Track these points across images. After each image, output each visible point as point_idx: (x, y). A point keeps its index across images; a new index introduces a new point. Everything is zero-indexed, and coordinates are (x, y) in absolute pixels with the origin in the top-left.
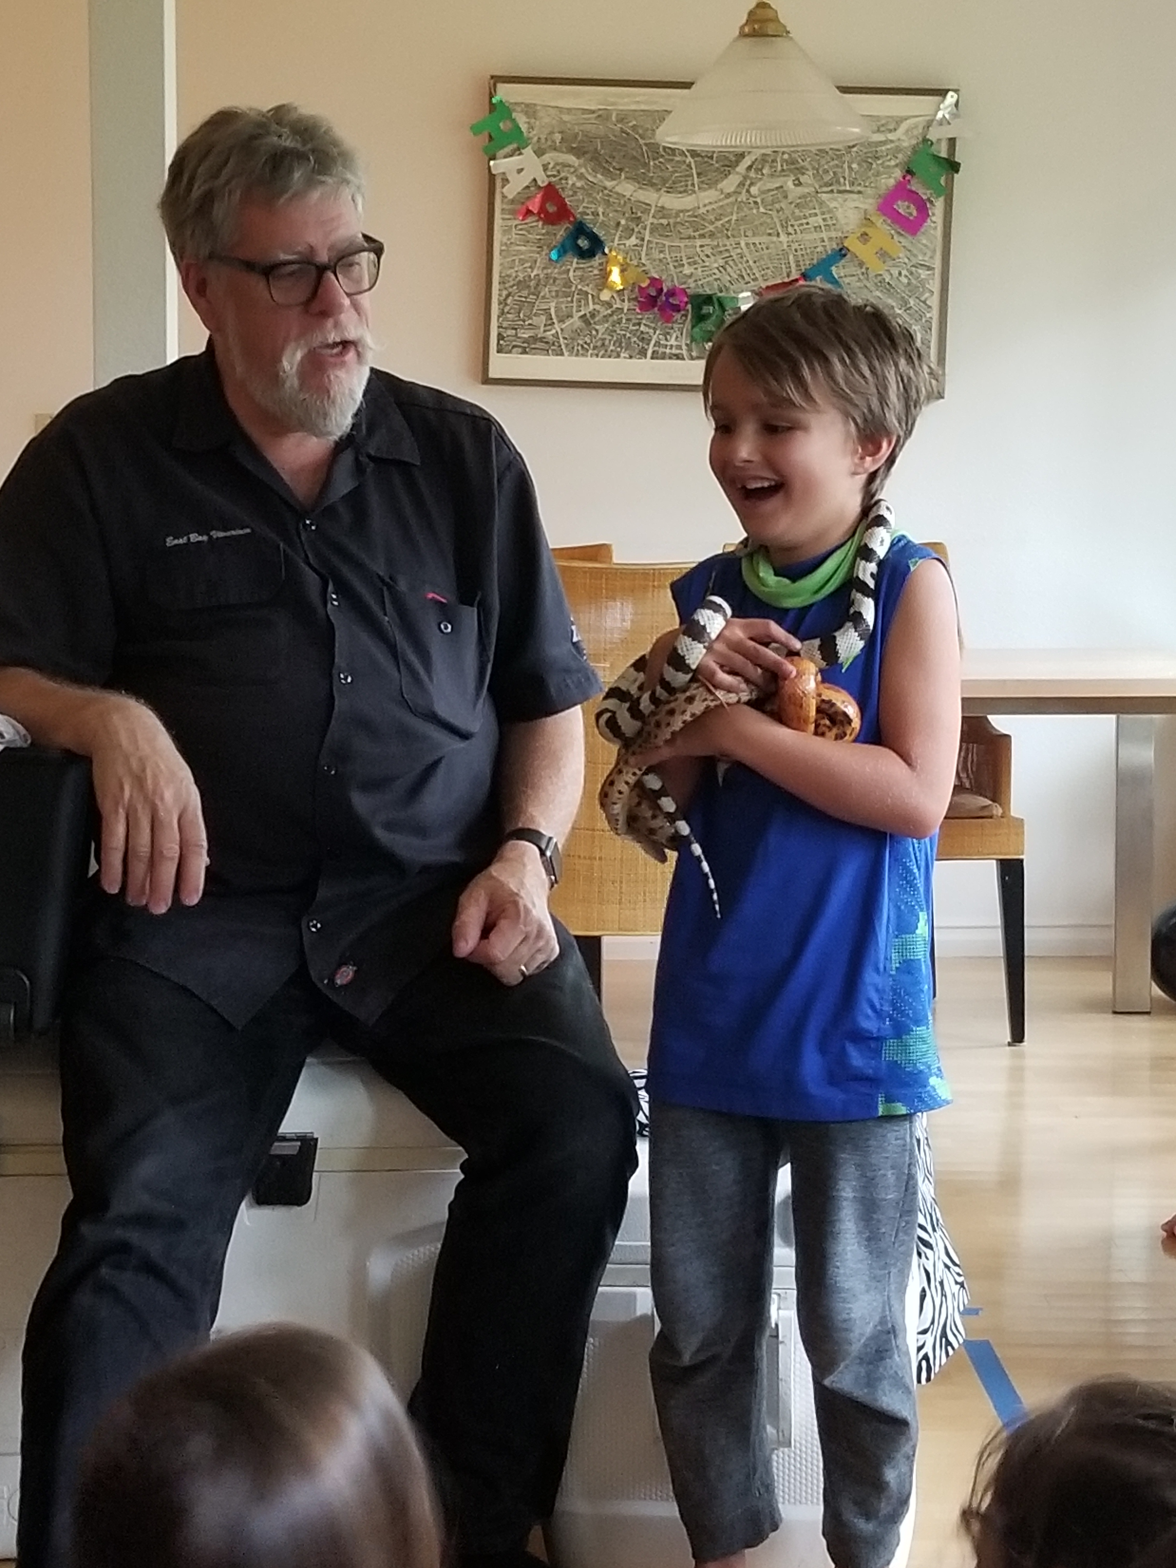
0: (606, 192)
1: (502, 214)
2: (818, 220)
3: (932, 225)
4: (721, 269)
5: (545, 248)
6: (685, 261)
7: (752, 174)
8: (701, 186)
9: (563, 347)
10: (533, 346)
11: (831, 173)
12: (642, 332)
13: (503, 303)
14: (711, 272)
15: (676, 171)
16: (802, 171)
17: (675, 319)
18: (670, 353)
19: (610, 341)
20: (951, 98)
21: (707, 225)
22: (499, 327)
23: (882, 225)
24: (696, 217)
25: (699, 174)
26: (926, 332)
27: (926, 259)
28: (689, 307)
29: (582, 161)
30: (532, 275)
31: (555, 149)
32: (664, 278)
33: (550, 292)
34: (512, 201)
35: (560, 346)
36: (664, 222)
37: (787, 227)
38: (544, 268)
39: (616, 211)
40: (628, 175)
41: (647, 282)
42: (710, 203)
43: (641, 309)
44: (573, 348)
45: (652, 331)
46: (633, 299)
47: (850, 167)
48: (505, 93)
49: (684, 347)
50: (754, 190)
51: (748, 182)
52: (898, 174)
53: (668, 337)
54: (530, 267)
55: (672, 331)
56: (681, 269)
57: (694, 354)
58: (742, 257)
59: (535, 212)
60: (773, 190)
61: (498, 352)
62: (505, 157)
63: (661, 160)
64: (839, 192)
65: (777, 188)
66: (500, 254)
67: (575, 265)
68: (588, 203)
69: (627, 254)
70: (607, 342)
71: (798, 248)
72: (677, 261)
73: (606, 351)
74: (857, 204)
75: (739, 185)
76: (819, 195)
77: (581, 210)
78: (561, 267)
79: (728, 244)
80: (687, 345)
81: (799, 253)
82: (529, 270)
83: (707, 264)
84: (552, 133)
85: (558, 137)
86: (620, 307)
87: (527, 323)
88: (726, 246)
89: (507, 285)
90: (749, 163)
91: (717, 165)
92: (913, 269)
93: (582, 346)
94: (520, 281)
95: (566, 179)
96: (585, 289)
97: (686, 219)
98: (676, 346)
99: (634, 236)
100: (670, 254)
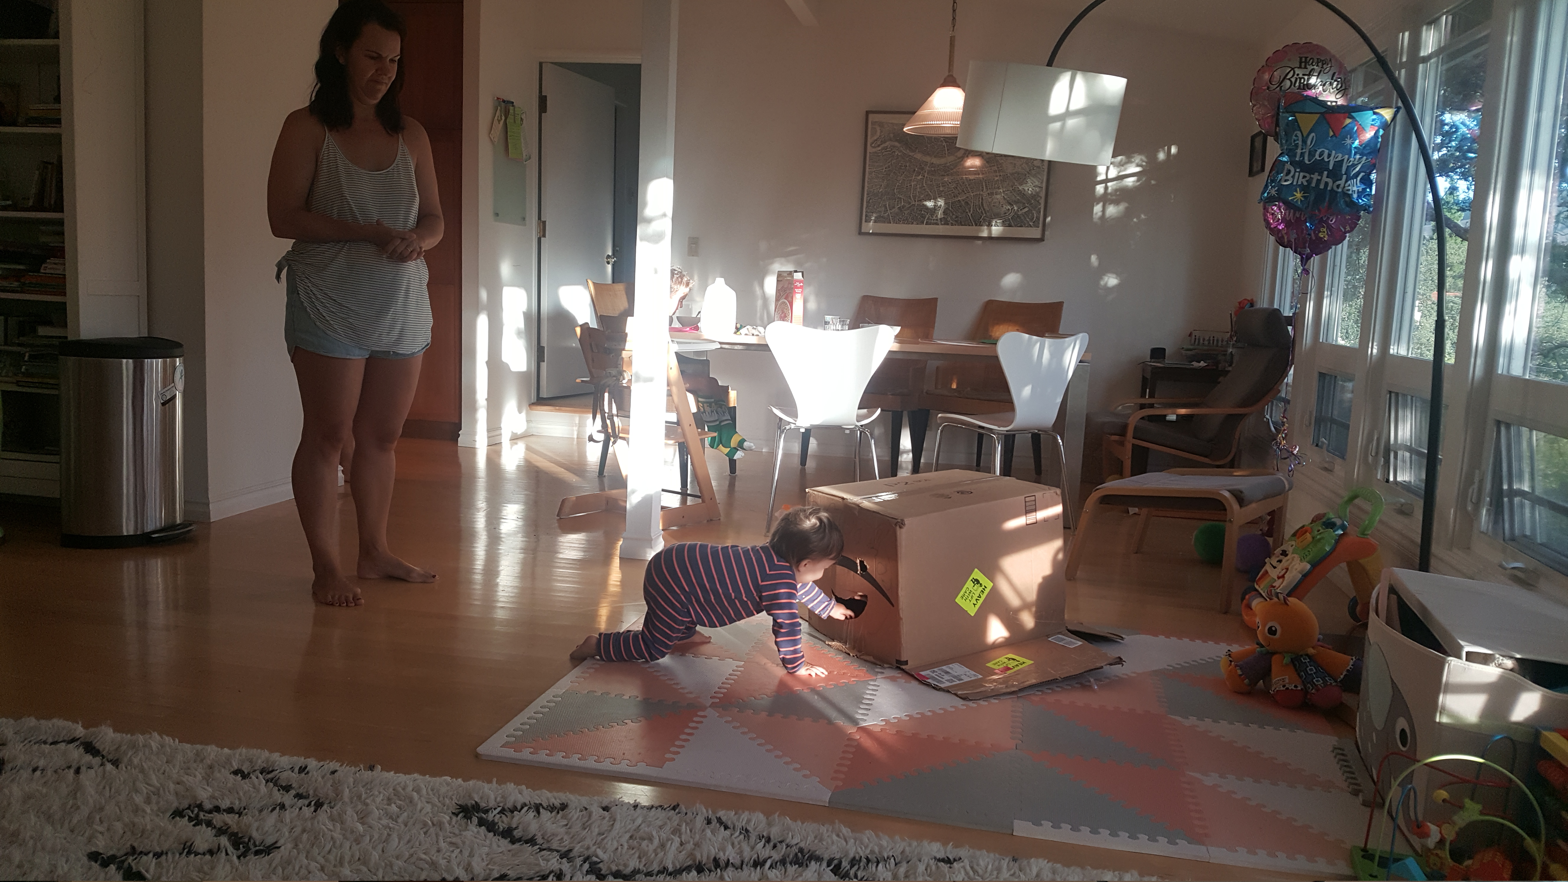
1: (869, 167)
2: (995, 168)
3: (1043, 170)
4: (955, 188)
5: (885, 180)
8: (948, 154)
10: (879, 220)
12: (922, 214)
13: (868, 202)
22: (866, 212)
24: (946, 167)
27: (1039, 184)
31: (891, 140)
33: (886, 198)
35: (890, 220)
36: (933, 169)
38: (885, 188)
44: (895, 221)
48: (872, 117)
56: (939, 188)
61: (865, 222)
66: (868, 182)
71: (987, 179)
73: (907, 222)
74: (1011, 161)
76: (996, 158)
77: (900, 165)
82: (879, 189)
84: (889, 133)
85: (892, 135)
87: (877, 210)
89: (870, 195)
91: (955, 146)
93: (898, 220)
94: (875, 193)
95: (895, 152)
96: (900, 197)
97: (942, 168)
98: (936, 219)
99: (921, 175)
100: (934, 182)
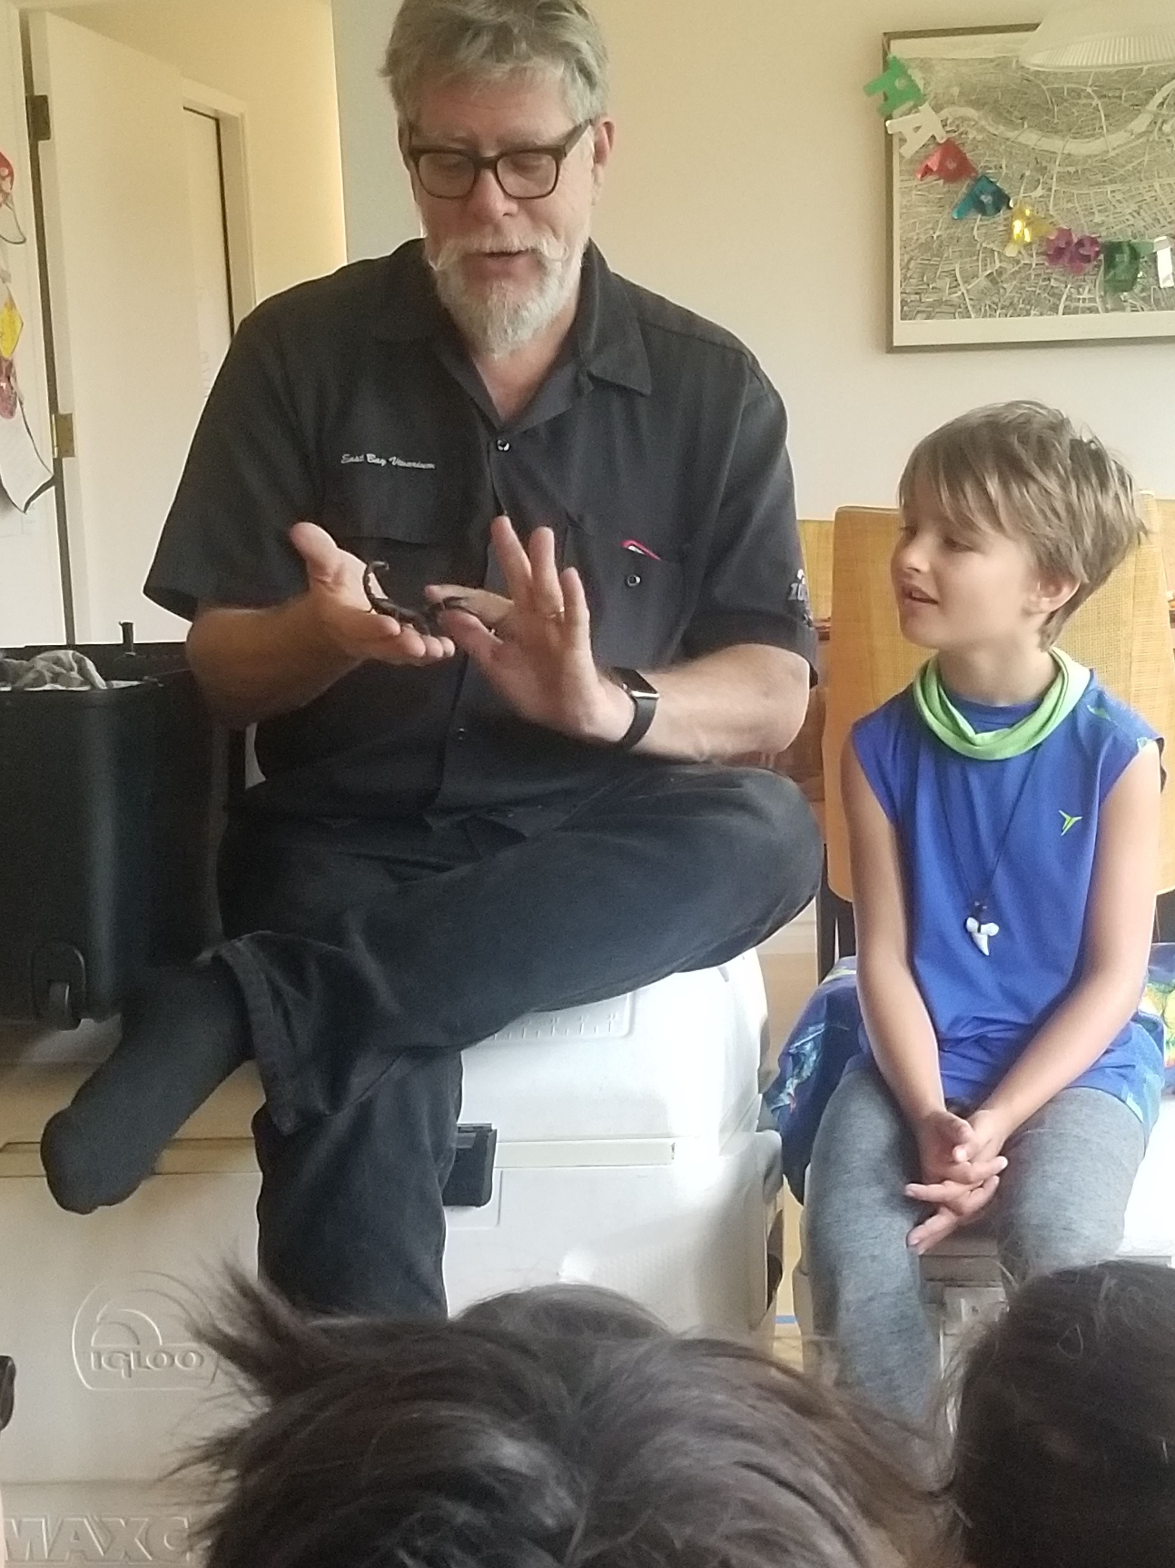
0: (1009, 143)
1: (901, 175)
5: (947, 207)
6: (1095, 210)
7: (1164, 111)
8: (1110, 128)
9: (970, 308)
10: (938, 310)
12: (1052, 287)
13: (906, 267)
14: (1123, 218)
15: (1082, 115)
17: (1087, 271)
18: (1082, 308)
19: (1020, 298)
21: (1116, 168)
22: (902, 293)
24: (1105, 161)
25: (1105, 115)
28: (1102, 257)
29: (981, 113)
30: (935, 236)
31: (953, 103)
32: (1073, 228)
33: (953, 252)
34: (912, 161)
35: (967, 307)
36: (1072, 169)
38: (947, 228)
39: (1019, 162)
40: (1031, 124)
41: (1055, 234)
42: (1119, 146)
43: (1050, 263)
44: (980, 309)
45: (1062, 285)
48: (899, 49)
49: (1098, 300)
50: (1167, 128)
51: (1160, 120)
53: (1081, 290)
54: (932, 228)
55: (1084, 283)
56: (1091, 218)
57: (1109, 306)
58: (1156, 200)
59: (935, 169)
61: (902, 319)
62: (901, 116)
63: (1066, 104)
66: (901, 217)
67: (978, 222)
68: (990, 156)
69: (1033, 206)
70: (1016, 300)
72: (1086, 210)
73: (1015, 309)
75: (1151, 123)
77: (982, 164)
78: (964, 225)
79: (1141, 187)
80: (1101, 297)
82: (931, 232)
83: (1118, 210)
84: (948, 87)
85: (955, 91)
86: (1027, 262)
87: (931, 286)
88: (1137, 189)
89: (908, 249)
90: (1161, 100)
91: (1127, 105)
93: (990, 306)
94: (922, 244)
95: (966, 133)
96: (991, 246)
97: (1094, 164)
98: (1089, 299)
99: (1040, 187)
100: (1079, 202)
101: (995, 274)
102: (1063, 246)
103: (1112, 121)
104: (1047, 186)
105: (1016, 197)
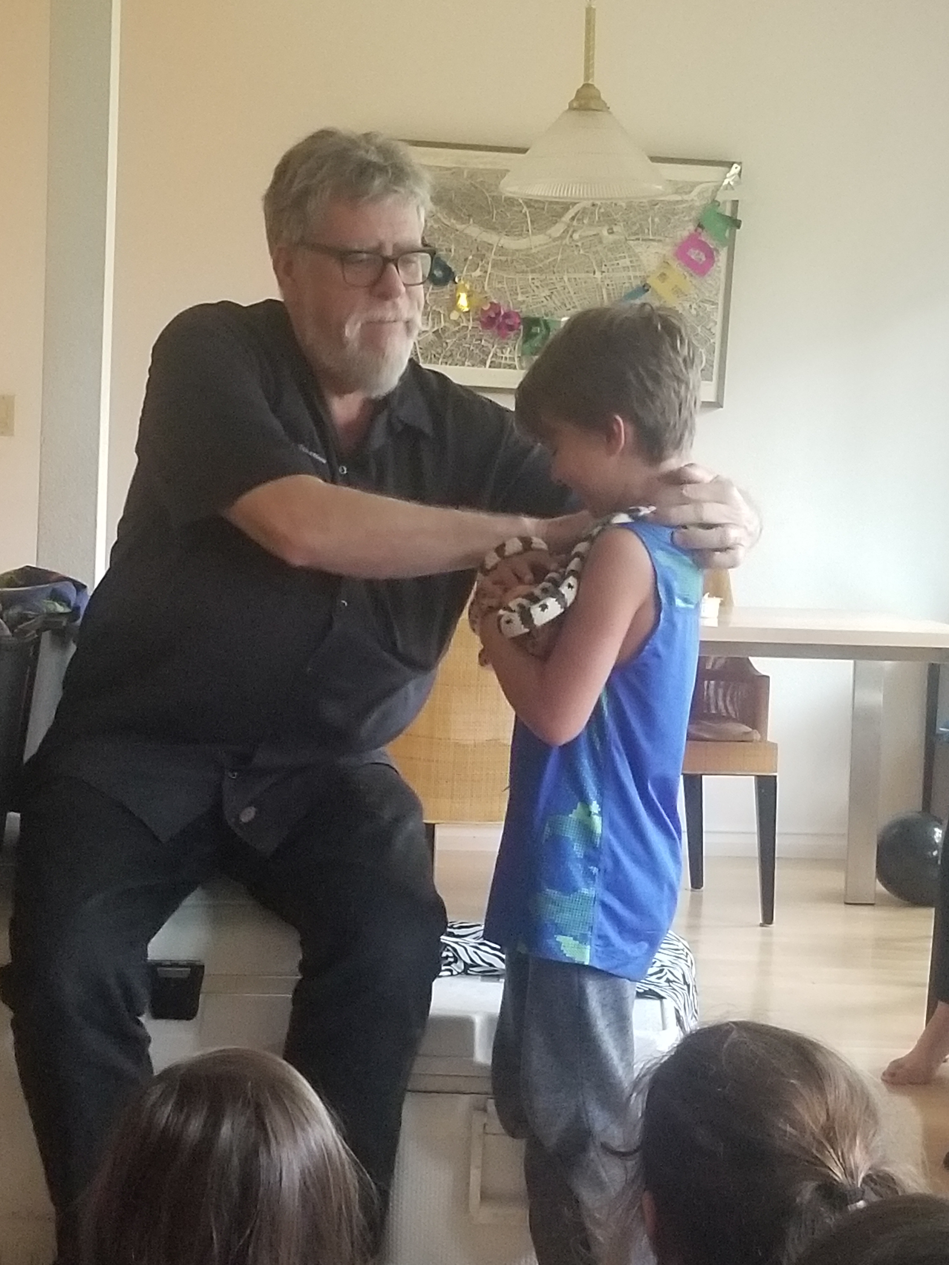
0: (458, 233)
2: (627, 262)
3: (718, 269)
4: (548, 298)
6: (519, 291)
7: (575, 223)
8: (534, 231)
9: (419, 355)
11: (638, 225)
12: (483, 346)
14: (539, 300)
15: (514, 219)
16: (615, 222)
17: (509, 336)
18: (504, 364)
19: (457, 352)
20: (735, 169)
21: (537, 262)
23: (677, 269)
24: (528, 255)
25: (531, 221)
26: (710, 354)
27: (712, 295)
28: (521, 327)
29: (438, 208)
32: (502, 303)
37: (602, 266)
39: (465, 249)
40: (475, 220)
41: (489, 305)
42: (540, 245)
43: (482, 328)
45: (490, 346)
46: (477, 319)
47: (653, 221)
49: (516, 359)
50: (576, 236)
51: (571, 229)
52: (691, 227)
53: (504, 351)
55: (506, 346)
56: (515, 297)
58: (564, 289)
60: (591, 236)
63: (502, 209)
64: (643, 240)
65: (594, 235)
68: (443, 241)
69: (473, 283)
70: (454, 353)
71: (610, 283)
72: (512, 290)
73: (453, 360)
74: (657, 250)
75: (564, 232)
76: (628, 242)
79: (554, 278)
80: (519, 357)
81: (610, 287)
83: (537, 293)
86: (465, 324)
88: (551, 279)
90: (573, 214)
91: (547, 215)
92: (701, 304)
96: (438, 310)
97: (521, 257)
98: (510, 358)
99: (479, 269)
100: (507, 284)
101: (440, 331)
102: (493, 315)
103: (535, 226)
104: (484, 269)
105: (460, 275)
